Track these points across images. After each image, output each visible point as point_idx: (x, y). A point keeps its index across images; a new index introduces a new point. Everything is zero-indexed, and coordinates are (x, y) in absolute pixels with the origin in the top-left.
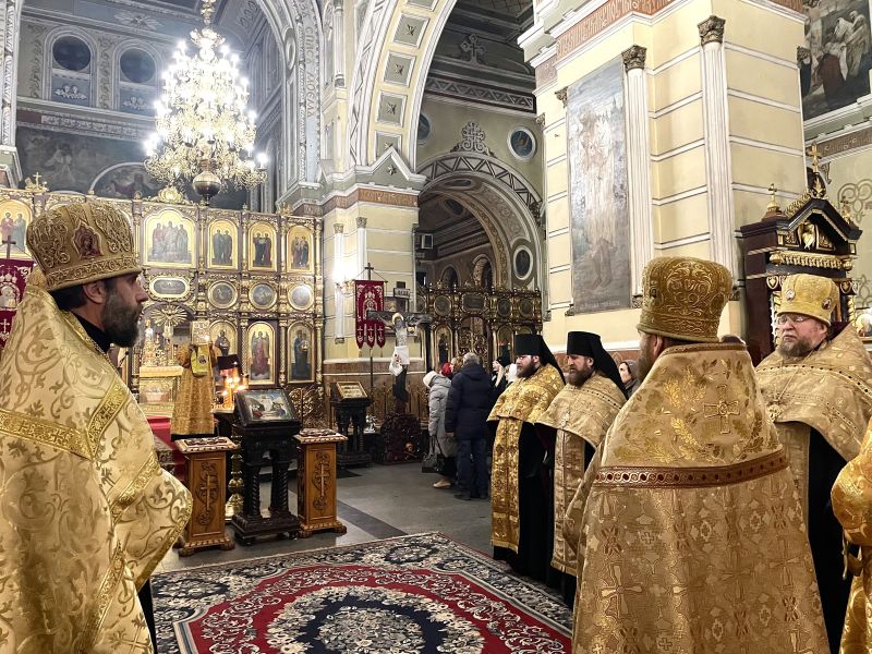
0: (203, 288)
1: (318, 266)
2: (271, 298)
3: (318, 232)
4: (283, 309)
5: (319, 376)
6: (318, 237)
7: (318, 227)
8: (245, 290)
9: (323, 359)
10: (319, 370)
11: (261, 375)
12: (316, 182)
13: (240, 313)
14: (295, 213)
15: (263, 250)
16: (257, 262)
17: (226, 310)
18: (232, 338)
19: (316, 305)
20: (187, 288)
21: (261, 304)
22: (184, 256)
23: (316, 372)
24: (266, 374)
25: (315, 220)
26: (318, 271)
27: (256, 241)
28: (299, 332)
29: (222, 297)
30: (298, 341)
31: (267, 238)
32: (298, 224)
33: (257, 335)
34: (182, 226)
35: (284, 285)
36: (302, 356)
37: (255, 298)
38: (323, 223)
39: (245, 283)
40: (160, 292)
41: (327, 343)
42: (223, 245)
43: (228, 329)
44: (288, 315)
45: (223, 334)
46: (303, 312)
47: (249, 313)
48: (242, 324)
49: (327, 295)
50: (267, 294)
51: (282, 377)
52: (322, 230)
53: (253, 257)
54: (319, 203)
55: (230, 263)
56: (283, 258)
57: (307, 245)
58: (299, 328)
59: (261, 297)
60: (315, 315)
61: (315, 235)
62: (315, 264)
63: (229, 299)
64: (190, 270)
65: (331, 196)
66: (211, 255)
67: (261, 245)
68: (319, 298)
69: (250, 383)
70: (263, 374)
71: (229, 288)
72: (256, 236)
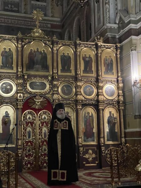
0: (56, 86)
1: (119, 73)
4: (100, 98)
5: (123, 140)
6: (119, 56)
8: (79, 87)
11: (90, 139)
12: (115, 23)
13: (77, 101)
15: (88, 63)
16: (85, 71)
18: (73, 116)
20: (48, 86)
21: (88, 96)
22: (45, 67)
23: (121, 137)
27: (84, 59)
30: (109, 118)
31: (90, 57)
32: (107, 48)
33: (87, 114)
35: (100, 84)
36: (112, 127)
38: (121, 47)
40: (33, 89)
42: (66, 61)
43: (70, 111)
44: (103, 102)
47: (82, 100)
49: (126, 90)
50: (91, 90)
51: (102, 140)
52: (121, 51)
54: (118, 36)
55: (70, 72)
56: (100, 68)
59: (88, 91)
60: (118, 102)
61: (116, 54)
62: (117, 71)
64: (49, 76)
65: (127, 29)
66: (60, 67)
67: (87, 61)
68: (121, 92)
69: (83, 144)
70: (91, 138)
71: (70, 87)
72: (84, 56)
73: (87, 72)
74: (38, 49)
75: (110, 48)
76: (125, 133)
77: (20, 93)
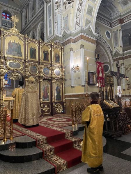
0: (27, 67)
1: (63, 63)
4: (53, 76)
6: (62, 53)
8: (41, 69)
12: (61, 35)
13: (40, 77)
20: (21, 66)
21: (46, 74)
22: (20, 53)
23: (63, 98)
25: (61, 47)
27: (44, 52)
28: (58, 84)
31: (47, 52)
33: (44, 85)
34: (19, 43)
35: (53, 68)
37: (44, 72)
39: (41, 66)
40: (11, 67)
41: (66, 88)
46: (59, 78)
47: (43, 77)
50: (48, 71)
51: (53, 99)
54: (61, 42)
55: (36, 59)
56: (53, 59)
57: (59, 55)
60: (62, 79)
64: (22, 59)
65: (68, 39)
66: (29, 55)
67: (45, 54)
68: (63, 73)
69: (43, 102)
70: (47, 98)
71: (35, 68)
72: (44, 50)
73: (46, 60)
74: (15, 41)
75: (58, 48)
76: (65, 96)
77: (2, 68)
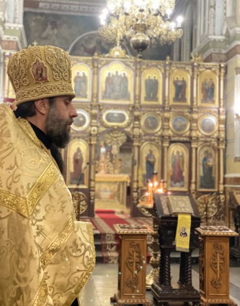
0: (137, 118)
1: (222, 101)
2: (185, 126)
3: (222, 74)
4: (194, 134)
5: (222, 187)
6: (222, 78)
7: (223, 71)
8: (167, 120)
9: (225, 173)
10: (222, 181)
11: (178, 184)
12: (222, 35)
13: (163, 137)
14: (206, 60)
15: (180, 89)
16: (176, 99)
17: (153, 135)
18: (157, 155)
19: (219, 131)
20: (127, 118)
21: (179, 130)
22: (126, 95)
23: (219, 184)
24: (182, 183)
25: (220, 66)
26: (222, 104)
27: (175, 83)
28: (206, 152)
29: (150, 125)
30: (205, 159)
31: (183, 81)
32: (207, 69)
33: (175, 154)
34: (124, 74)
35: (195, 116)
36: (209, 170)
37: (174, 126)
38: (226, 68)
39: (166, 115)
40: (109, 121)
41: (228, 161)
42: (152, 87)
43: (154, 148)
44: (198, 138)
45: (151, 152)
46: (209, 137)
47: (169, 137)
48: (164, 145)
49: (228, 123)
50: (183, 123)
51: (193, 186)
52: (226, 73)
53: (172, 95)
54: (224, 52)
55: (157, 100)
56: (195, 95)
57: (213, 85)
58: (206, 149)
59: (178, 125)
60: (218, 139)
61: (220, 77)
62: (220, 99)
63: (155, 126)
64: (129, 106)
65: (233, 45)
66: (143, 95)
67: (179, 86)
68: (222, 126)
69: (170, 189)
70: (179, 182)
72: (176, 79)
73: (180, 100)
74: (117, 72)
76: (225, 179)
77: (94, 126)
